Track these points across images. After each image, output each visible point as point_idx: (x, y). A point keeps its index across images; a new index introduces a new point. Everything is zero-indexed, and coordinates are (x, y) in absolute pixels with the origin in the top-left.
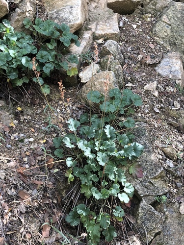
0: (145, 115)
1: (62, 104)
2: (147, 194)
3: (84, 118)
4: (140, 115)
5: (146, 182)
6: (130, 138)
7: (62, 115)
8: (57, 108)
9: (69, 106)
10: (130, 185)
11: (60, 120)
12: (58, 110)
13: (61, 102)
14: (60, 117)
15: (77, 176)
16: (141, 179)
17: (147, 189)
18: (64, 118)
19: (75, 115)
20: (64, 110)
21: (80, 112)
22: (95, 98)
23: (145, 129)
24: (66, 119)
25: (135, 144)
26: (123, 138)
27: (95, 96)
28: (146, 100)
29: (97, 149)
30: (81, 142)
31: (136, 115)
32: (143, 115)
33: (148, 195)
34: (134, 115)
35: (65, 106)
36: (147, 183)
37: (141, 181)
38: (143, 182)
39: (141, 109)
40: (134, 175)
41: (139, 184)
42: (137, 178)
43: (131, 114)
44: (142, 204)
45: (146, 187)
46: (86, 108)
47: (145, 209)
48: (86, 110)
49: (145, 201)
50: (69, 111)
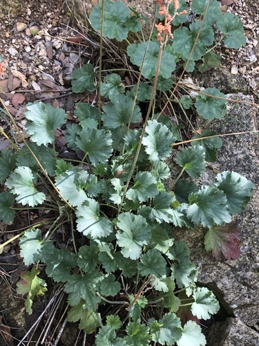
0: (247, 69)
1: (24, 31)
2: (247, 300)
3: (82, 79)
4: (234, 71)
5: (247, 271)
6: (211, 146)
7: (24, 66)
8: (9, 42)
9: (43, 38)
10: (207, 296)
11: (16, 83)
12: (13, 51)
13: (20, 26)
14: (17, 73)
15: (57, 280)
16: (233, 263)
17: (249, 287)
18: (28, 77)
19: (58, 67)
20: (28, 49)
21: (74, 58)
22: (115, 25)
23: (248, 116)
24: (33, 77)
25: (229, 176)
26: (193, 158)
27: (115, 19)
28: (250, 26)
29: (117, 199)
30: (67, 176)
31: (225, 72)
32: (243, 70)
33: (251, 304)
34: (219, 73)
35: (32, 36)
36: (250, 273)
37: (233, 269)
38: (240, 269)
39: (237, 53)
40: (216, 253)
41: (228, 275)
42: (223, 259)
43: (212, 70)
44: (232, 331)
45: (245, 284)
46: (90, 45)
47: (240, 341)
48: (89, 50)
49: (242, 319)
50: (43, 53)
